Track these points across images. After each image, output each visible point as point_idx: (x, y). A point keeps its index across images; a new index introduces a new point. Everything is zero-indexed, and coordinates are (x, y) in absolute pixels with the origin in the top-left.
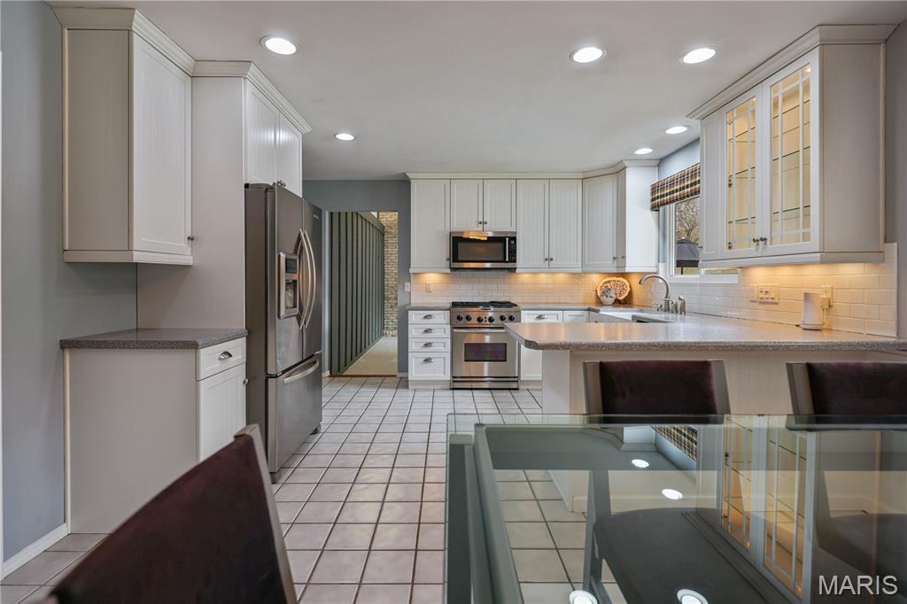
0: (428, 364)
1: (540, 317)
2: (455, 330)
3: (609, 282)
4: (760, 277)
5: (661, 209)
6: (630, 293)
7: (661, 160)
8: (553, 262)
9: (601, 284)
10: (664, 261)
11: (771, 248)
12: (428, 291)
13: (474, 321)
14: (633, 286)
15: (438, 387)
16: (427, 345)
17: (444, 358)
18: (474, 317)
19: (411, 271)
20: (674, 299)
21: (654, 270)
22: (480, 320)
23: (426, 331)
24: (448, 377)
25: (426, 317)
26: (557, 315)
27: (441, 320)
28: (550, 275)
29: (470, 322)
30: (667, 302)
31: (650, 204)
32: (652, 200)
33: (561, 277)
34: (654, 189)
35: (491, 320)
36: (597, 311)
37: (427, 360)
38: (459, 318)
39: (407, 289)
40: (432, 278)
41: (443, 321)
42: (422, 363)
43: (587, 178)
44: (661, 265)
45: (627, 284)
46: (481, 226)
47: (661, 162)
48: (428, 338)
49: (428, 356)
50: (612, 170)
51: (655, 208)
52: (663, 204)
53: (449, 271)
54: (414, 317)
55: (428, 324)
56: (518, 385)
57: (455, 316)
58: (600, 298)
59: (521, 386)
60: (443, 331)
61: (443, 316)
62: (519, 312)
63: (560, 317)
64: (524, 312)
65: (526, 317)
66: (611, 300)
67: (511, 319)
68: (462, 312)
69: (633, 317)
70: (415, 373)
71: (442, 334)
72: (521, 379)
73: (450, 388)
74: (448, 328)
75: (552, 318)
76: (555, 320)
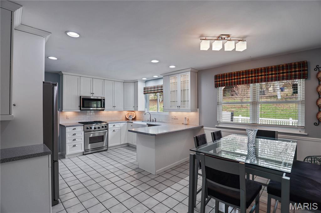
0: (75, 147)
1: (114, 126)
2: (85, 133)
3: (129, 113)
4: (174, 114)
6: (136, 116)
8: (115, 107)
9: (127, 114)
10: (147, 108)
11: (181, 108)
12: (67, 118)
13: (93, 129)
14: (136, 115)
15: (79, 155)
16: (74, 140)
17: (81, 144)
18: (93, 127)
20: (153, 118)
21: (144, 110)
22: (95, 128)
23: (74, 135)
24: (83, 151)
25: (73, 129)
26: (119, 124)
27: (80, 129)
28: (112, 111)
29: (92, 129)
30: (150, 119)
31: (143, 92)
32: (144, 91)
33: (116, 112)
34: (145, 89)
35: (99, 128)
36: (132, 122)
38: (88, 128)
40: (69, 113)
41: (80, 130)
42: (72, 147)
43: (125, 82)
44: (146, 109)
45: (135, 114)
46: (92, 94)
47: (146, 82)
48: (74, 137)
49: (74, 144)
50: (133, 81)
51: (145, 94)
53: (80, 111)
54: (68, 130)
55: (74, 132)
56: (107, 149)
57: (85, 127)
58: (128, 118)
59: (109, 149)
60: (81, 134)
61: (80, 128)
62: (108, 124)
63: (120, 125)
64: (109, 124)
65: (110, 126)
66: (131, 119)
67: (106, 127)
68: (88, 126)
69: (147, 124)
70: (69, 151)
71: (80, 135)
72: (109, 146)
73: (83, 155)
74: (83, 132)
75: (117, 125)
76: (118, 126)
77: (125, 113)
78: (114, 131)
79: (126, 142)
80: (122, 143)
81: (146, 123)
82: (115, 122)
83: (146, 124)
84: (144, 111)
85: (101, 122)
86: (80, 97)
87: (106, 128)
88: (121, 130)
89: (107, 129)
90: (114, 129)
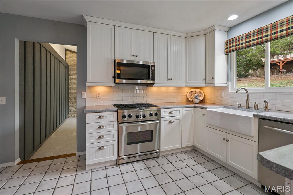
0: (101, 151)
1: (170, 113)
2: (120, 125)
3: (192, 91)
5: (229, 54)
6: (205, 97)
7: (230, 28)
8: (172, 80)
9: (189, 93)
12: (98, 97)
13: (134, 117)
14: (206, 94)
15: (108, 165)
16: (101, 137)
17: (113, 145)
19: (87, 84)
22: (137, 117)
23: (100, 128)
24: (116, 158)
25: (100, 117)
26: (179, 110)
27: (111, 118)
28: (166, 88)
29: (131, 119)
30: (248, 104)
31: (224, 51)
32: (225, 49)
33: (172, 89)
35: (144, 116)
36: (205, 108)
37: (101, 148)
38: (124, 117)
39: (84, 97)
40: (101, 90)
42: (97, 151)
43: (188, 37)
44: (230, 83)
45: (202, 93)
46: (134, 57)
48: (100, 132)
49: (100, 145)
51: (227, 53)
52: (230, 52)
53: (114, 85)
54: (90, 118)
55: (101, 122)
56: (159, 155)
57: (120, 115)
58: (191, 100)
59: (161, 154)
60: (112, 126)
61: (112, 116)
62: (159, 110)
63: (181, 111)
64: (162, 110)
65: (164, 113)
66: (198, 101)
67: (157, 115)
68: (126, 112)
69: (254, 116)
70: (91, 159)
71: (111, 128)
72: (161, 151)
73: (117, 164)
74: (116, 124)
75: (176, 112)
76: (178, 114)
77: (187, 91)
78: (170, 122)
79: (191, 144)
80: (185, 144)
81: (252, 113)
82: (172, 106)
83: (252, 116)
84: (225, 87)
85: (148, 105)
86: (115, 61)
87: (156, 117)
88: (182, 120)
89: (159, 119)
90: (170, 119)
